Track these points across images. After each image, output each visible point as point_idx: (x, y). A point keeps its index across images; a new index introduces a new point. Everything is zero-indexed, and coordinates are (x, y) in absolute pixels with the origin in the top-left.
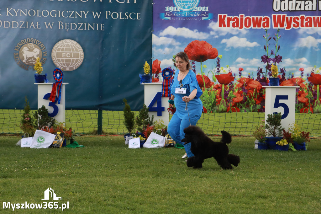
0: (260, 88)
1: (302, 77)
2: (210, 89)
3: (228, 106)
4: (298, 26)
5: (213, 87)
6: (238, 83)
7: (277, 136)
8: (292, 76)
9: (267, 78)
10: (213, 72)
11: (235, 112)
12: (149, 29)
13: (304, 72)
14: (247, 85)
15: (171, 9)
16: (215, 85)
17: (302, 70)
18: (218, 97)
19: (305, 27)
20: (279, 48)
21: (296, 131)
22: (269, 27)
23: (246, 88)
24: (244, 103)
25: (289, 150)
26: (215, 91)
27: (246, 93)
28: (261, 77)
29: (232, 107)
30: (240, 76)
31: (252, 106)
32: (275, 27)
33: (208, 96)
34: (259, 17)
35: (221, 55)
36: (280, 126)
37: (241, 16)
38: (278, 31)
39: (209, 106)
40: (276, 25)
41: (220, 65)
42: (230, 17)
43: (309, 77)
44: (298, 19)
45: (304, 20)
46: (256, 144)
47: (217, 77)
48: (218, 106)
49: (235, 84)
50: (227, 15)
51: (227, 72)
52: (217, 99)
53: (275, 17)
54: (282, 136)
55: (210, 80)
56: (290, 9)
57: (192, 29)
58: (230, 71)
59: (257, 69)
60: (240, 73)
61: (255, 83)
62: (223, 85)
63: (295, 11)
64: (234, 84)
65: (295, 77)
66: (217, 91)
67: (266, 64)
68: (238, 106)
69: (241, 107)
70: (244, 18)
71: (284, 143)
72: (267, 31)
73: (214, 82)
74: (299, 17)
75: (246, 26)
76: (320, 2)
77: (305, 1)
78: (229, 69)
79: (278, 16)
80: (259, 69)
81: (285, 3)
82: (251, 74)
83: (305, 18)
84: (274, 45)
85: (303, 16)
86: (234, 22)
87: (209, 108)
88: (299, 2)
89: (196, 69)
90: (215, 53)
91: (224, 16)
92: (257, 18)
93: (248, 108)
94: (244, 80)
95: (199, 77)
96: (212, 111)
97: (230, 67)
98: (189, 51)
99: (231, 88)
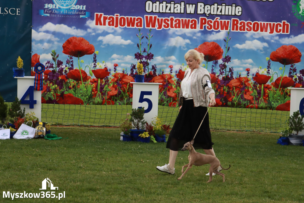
1: (171, 74)
2: (87, 83)
3: (103, 98)
4: (168, 27)
5: (89, 81)
6: (112, 78)
7: (140, 129)
8: (163, 73)
10: (90, 67)
11: (110, 104)
12: (29, 24)
13: (173, 69)
14: (121, 80)
15: (50, 6)
16: (91, 79)
17: (171, 67)
18: (94, 91)
19: (174, 28)
20: (151, 46)
21: (158, 124)
22: (141, 27)
23: (120, 83)
24: (118, 96)
25: (151, 142)
26: (92, 85)
27: (121, 88)
28: (134, 73)
29: (107, 99)
30: (115, 71)
31: (126, 99)
32: (147, 27)
33: (85, 89)
34: (133, 17)
35: (98, 52)
37: (116, 15)
38: (150, 31)
39: (85, 98)
40: (148, 26)
41: (96, 60)
42: (106, 16)
43: (177, 73)
44: (168, 20)
45: (174, 21)
46: (122, 136)
47: (93, 71)
48: (95, 99)
49: (110, 79)
50: (103, 14)
51: (103, 67)
52: (93, 93)
53: (147, 17)
54: (145, 129)
55: (87, 75)
56: (161, 11)
58: (106, 67)
59: (131, 65)
60: (115, 68)
61: (128, 78)
62: (99, 80)
63: (166, 13)
64: (109, 79)
65: (165, 73)
66: (94, 84)
67: (139, 60)
68: (113, 99)
69: (116, 100)
70: (119, 17)
71: (146, 135)
72: (140, 30)
73: (91, 76)
74: (169, 19)
75: (121, 25)
76: (187, 5)
77: (174, 4)
78: (105, 65)
79: (150, 17)
80: (133, 65)
81: (156, 5)
82: (125, 70)
83: (174, 20)
84: (147, 43)
85: (173, 18)
86: (110, 20)
87: (85, 100)
88: (169, 5)
89: (73, 64)
90: (92, 49)
91: (100, 14)
92: (131, 18)
93: (122, 101)
94: (119, 75)
95: (76, 71)
96: (88, 104)
97: (105, 63)
98: (67, 46)
99: (106, 82)
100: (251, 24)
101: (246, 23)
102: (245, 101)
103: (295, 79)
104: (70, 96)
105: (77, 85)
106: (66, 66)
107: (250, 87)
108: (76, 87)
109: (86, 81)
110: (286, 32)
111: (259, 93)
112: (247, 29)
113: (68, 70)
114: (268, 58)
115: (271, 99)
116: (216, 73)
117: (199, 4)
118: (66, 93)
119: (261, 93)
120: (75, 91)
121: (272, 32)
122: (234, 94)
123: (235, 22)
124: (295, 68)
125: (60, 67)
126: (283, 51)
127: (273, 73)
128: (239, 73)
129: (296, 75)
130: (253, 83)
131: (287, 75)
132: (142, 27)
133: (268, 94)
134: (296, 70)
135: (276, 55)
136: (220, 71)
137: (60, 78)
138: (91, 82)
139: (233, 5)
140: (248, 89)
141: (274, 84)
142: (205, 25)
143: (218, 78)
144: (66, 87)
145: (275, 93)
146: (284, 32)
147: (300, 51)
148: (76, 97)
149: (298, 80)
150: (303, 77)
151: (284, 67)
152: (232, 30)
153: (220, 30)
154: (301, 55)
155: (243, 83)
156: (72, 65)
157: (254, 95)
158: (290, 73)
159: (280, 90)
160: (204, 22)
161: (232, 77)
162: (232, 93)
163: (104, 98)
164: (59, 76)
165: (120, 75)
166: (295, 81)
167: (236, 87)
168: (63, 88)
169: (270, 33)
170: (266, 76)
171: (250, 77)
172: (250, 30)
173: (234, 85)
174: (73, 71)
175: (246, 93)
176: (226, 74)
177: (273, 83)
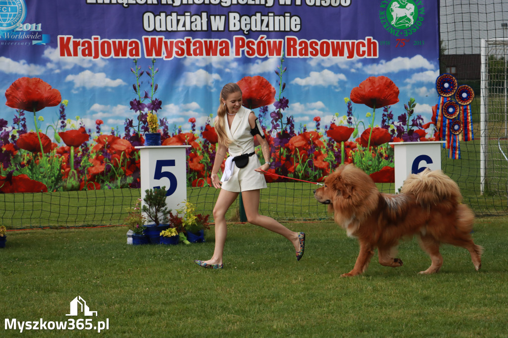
0: (130, 150)
1: (194, 132)
2: (51, 155)
3: (81, 180)
4: (183, 54)
5: (55, 151)
6: (95, 144)
7: (161, 222)
8: (180, 131)
9: (141, 135)
10: (55, 127)
11: (93, 189)
13: (196, 123)
14: (109, 146)
16: (58, 148)
17: (193, 121)
18: (65, 167)
19: (193, 56)
20: (156, 88)
21: (189, 215)
22: (139, 55)
23: (108, 151)
24: (107, 175)
25: (180, 242)
26: (60, 157)
27: (110, 160)
28: (131, 134)
29: (88, 181)
30: (98, 132)
31: (120, 179)
32: (147, 56)
33: (49, 165)
34: (123, 41)
35: (67, 101)
36: (166, 206)
37: (95, 39)
38: (153, 63)
39: (50, 181)
40: (149, 54)
41: (65, 116)
42: (78, 40)
43: (203, 131)
44: (182, 43)
45: (192, 45)
46: (129, 236)
47: (61, 134)
48: (66, 181)
49: (91, 145)
50: (72, 37)
51: (77, 127)
52: (63, 171)
53: (146, 40)
54: (169, 223)
55: (50, 141)
56: (169, 29)
57: (16, 59)
58: (83, 125)
59: (124, 121)
60: (98, 128)
61: (122, 143)
62: (72, 148)
63: (177, 31)
64: (89, 146)
65: (183, 132)
66: (63, 157)
67: (138, 113)
68: (98, 180)
69: (103, 182)
70: (100, 42)
71: (172, 233)
72: (136, 61)
73: (57, 143)
75: (103, 54)
76: (212, 18)
77: (191, 16)
78: (80, 122)
79: (152, 38)
80: (128, 121)
81: (160, 19)
82: (116, 129)
83: (192, 42)
84: (149, 83)
85: (190, 39)
86: (84, 47)
87: (50, 184)
88: (182, 18)
89: (26, 124)
90: (56, 97)
91: (68, 38)
92: (120, 43)
93: (113, 183)
94: (105, 139)
95: (32, 136)
96: (55, 190)
97: (81, 119)
98: (14, 94)
99: (85, 152)
100: (317, 44)
101: (309, 42)
102: (315, 171)
103: (391, 131)
104: (23, 179)
105: (34, 159)
106: (14, 128)
107: (322, 147)
108: (33, 163)
109: (49, 152)
110: (374, 56)
111: (338, 157)
112: (311, 53)
113: (17, 135)
114: (347, 99)
115: (358, 165)
116: (267, 127)
117: (232, 15)
118: (15, 174)
119: (341, 156)
120: (31, 170)
121: (351, 55)
122: (297, 160)
123: (292, 42)
124: (391, 112)
125: (2, 129)
126: (371, 87)
127: (357, 123)
128: (303, 126)
129: (393, 125)
130: (326, 141)
131: (379, 125)
132: (140, 57)
133: (353, 158)
134: (392, 115)
135: (359, 94)
136: (273, 123)
137: (4, 149)
138: (58, 152)
139: (286, 14)
140: (320, 151)
141: (360, 140)
142: (243, 49)
143: (270, 135)
144: (16, 164)
145: (363, 156)
146: (371, 56)
147: (397, 85)
148: (34, 181)
149: (396, 132)
150: (403, 126)
151: (374, 111)
152: (288, 55)
153: (268, 56)
154: (399, 91)
155: (310, 141)
156: (24, 126)
157: (330, 161)
158: (384, 121)
159: (370, 150)
160: (241, 44)
161: (292, 132)
162: (294, 158)
163: (83, 179)
164: (2, 146)
165: (107, 138)
166: (391, 134)
167: (300, 148)
168: (9, 165)
169: (348, 57)
170: (347, 127)
171: (322, 131)
172: (316, 54)
173: (297, 144)
174: (25, 137)
175: (316, 158)
176: (282, 128)
177: (359, 138)
